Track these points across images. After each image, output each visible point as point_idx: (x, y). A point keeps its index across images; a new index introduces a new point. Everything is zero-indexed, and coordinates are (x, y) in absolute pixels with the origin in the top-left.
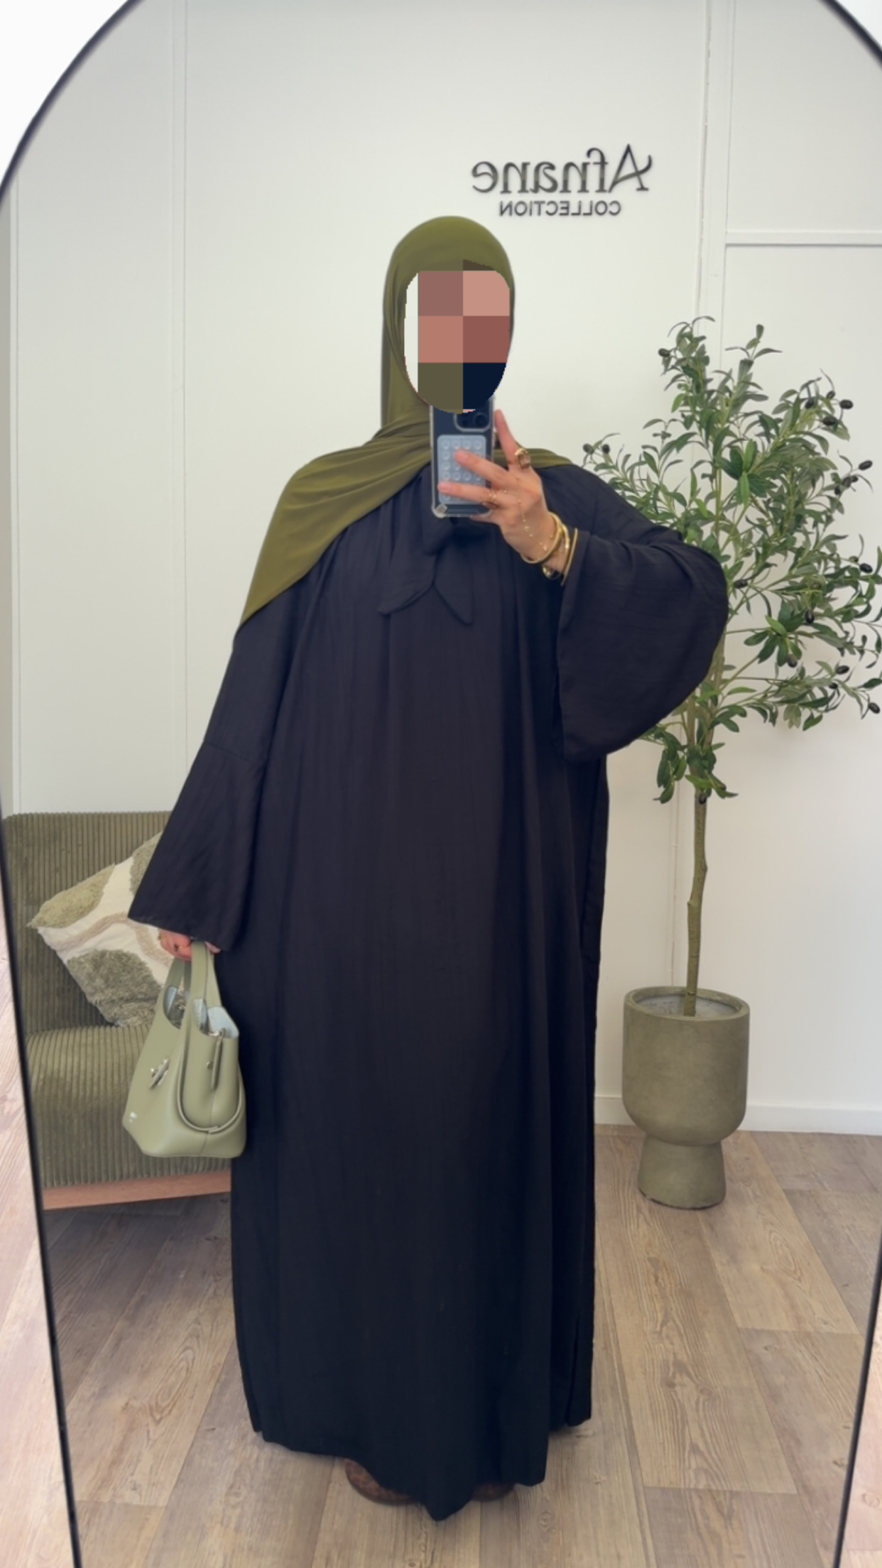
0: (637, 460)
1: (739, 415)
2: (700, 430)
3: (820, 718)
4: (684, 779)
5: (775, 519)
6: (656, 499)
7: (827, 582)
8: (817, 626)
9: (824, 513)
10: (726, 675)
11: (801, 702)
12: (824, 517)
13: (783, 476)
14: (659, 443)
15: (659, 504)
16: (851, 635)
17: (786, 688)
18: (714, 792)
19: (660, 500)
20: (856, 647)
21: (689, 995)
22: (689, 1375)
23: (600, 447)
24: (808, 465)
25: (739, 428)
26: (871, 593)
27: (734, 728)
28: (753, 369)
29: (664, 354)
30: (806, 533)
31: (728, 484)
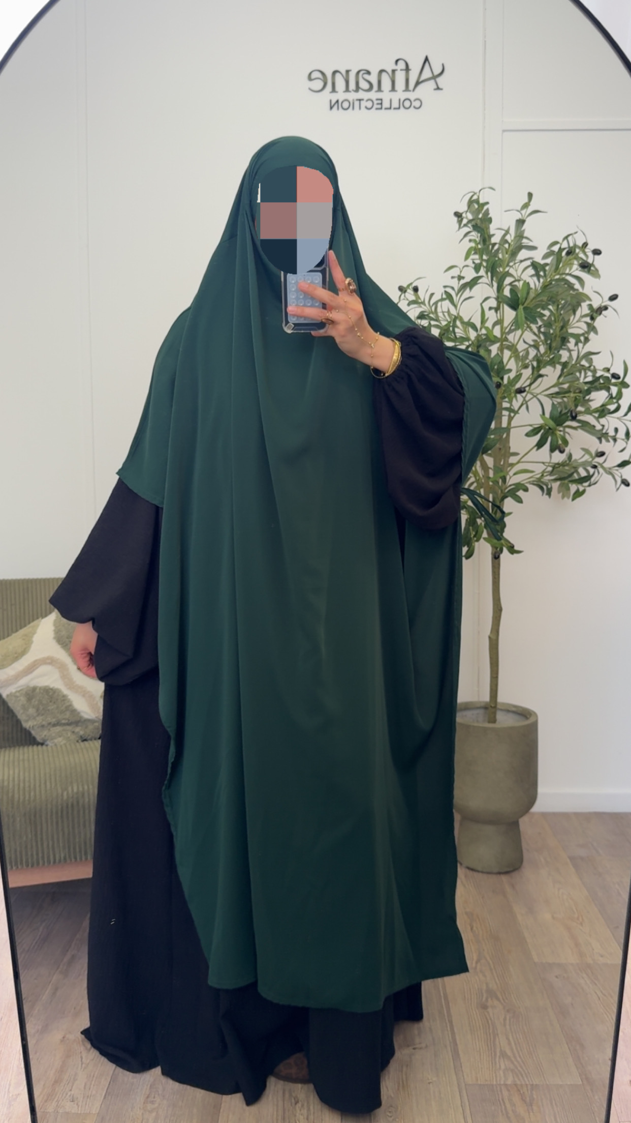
0: (440, 297)
1: (516, 261)
2: (487, 273)
3: (584, 491)
4: (482, 540)
5: (546, 340)
6: (455, 326)
7: (586, 388)
8: (579, 421)
9: (583, 334)
10: (512, 460)
11: (570, 479)
12: (582, 338)
13: (550, 307)
14: (456, 284)
15: (457, 330)
16: (606, 428)
17: (558, 469)
18: (505, 550)
19: (458, 327)
20: (611, 437)
21: (491, 708)
22: (498, 999)
23: (410, 287)
24: (569, 299)
25: (516, 271)
26: (620, 395)
27: (520, 500)
28: (525, 226)
29: (458, 215)
30: (570, 351)
31: (509, 314)
